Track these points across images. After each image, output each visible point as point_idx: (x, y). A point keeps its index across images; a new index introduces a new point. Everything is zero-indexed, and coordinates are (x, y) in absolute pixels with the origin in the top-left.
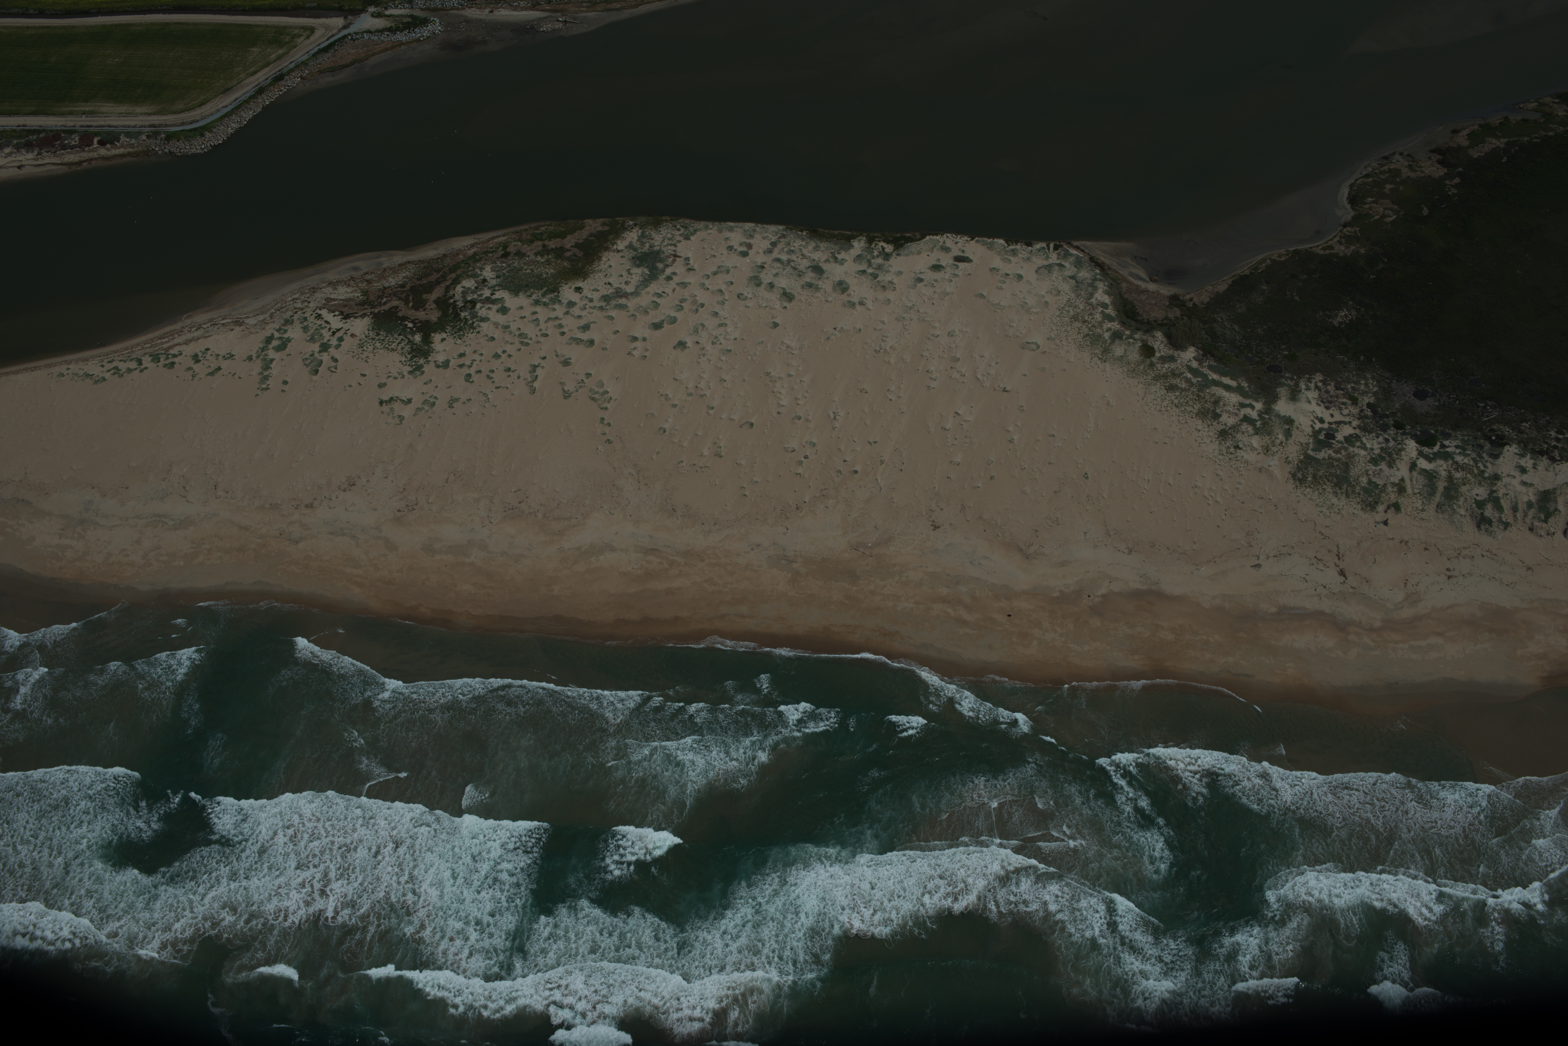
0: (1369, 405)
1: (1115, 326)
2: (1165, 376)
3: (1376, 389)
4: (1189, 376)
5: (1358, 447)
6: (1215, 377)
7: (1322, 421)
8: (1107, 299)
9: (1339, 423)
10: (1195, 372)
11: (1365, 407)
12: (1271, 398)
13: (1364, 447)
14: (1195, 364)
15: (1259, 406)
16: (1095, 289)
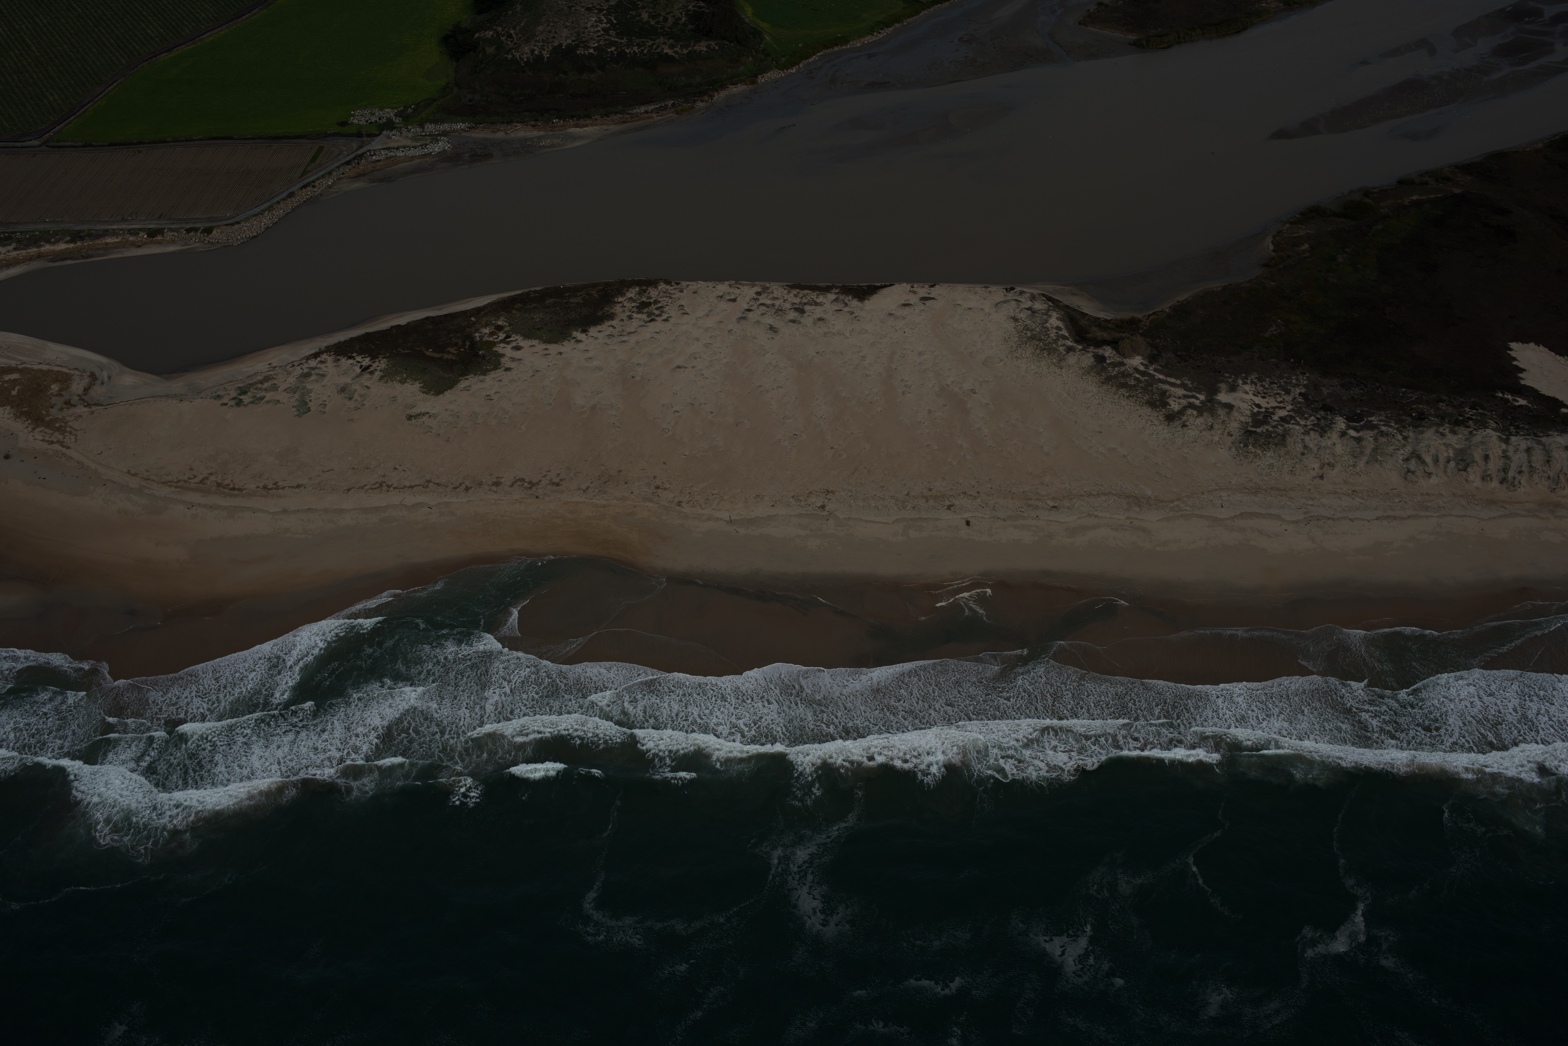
0: (1300, 394)
1: (1069, 343)
2: (1116, 377)
3: (1305, 382)
4: (1137, 376)
5: (1293, 424)
6: (1161, 377)
7: (1258, 406)
8: (1060, 324)
9: (1274, 408)
10: (1143, 374)
11: (1297, 396)
12: (1213, 391)
13: (1298, 424)
14: (1142, 368)
15: (1202, 397)
16: (1050, 317)
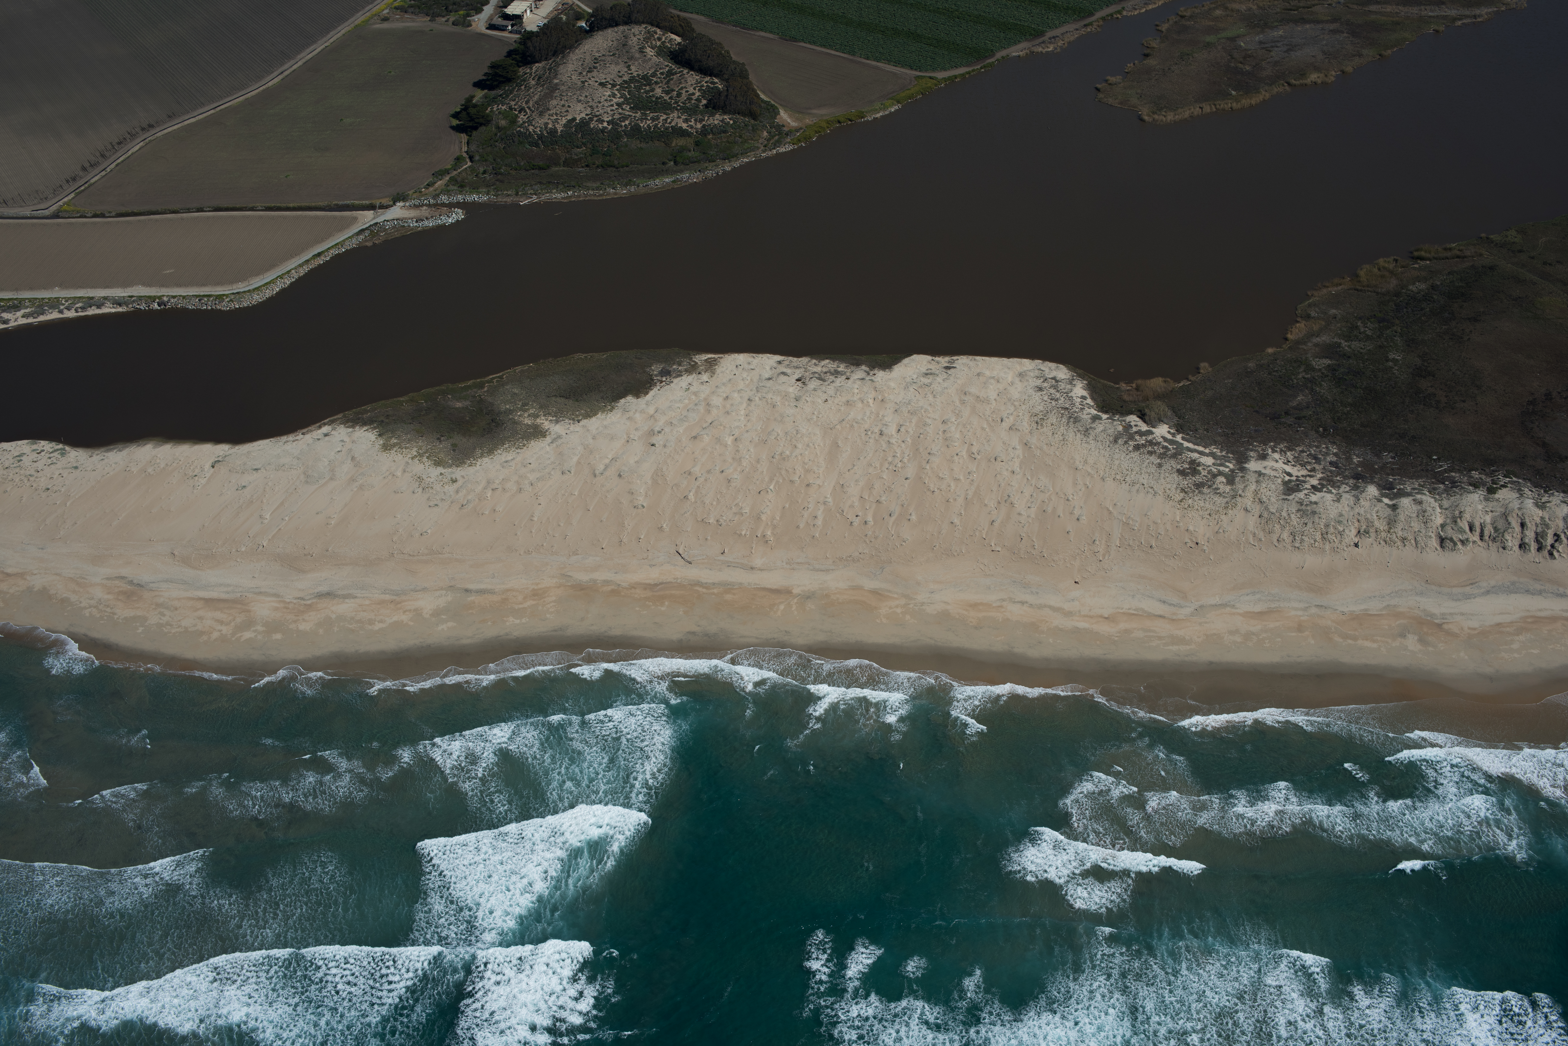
0: (1331, 463)
1: (1094, 412)
2: (1144, 446)
3: (1335, 451)
4: (1166, 444)
5: (1324, 492)
6: (1190, 445)
7: (1289, 474)
8: (1085, 393)
9: (1305, 476)
10: (1172, 442)
11: (1327, 465)
12: (1242, 460)
13: (1330, 492)
14: (1169, 437)
15: (1231, 466)
